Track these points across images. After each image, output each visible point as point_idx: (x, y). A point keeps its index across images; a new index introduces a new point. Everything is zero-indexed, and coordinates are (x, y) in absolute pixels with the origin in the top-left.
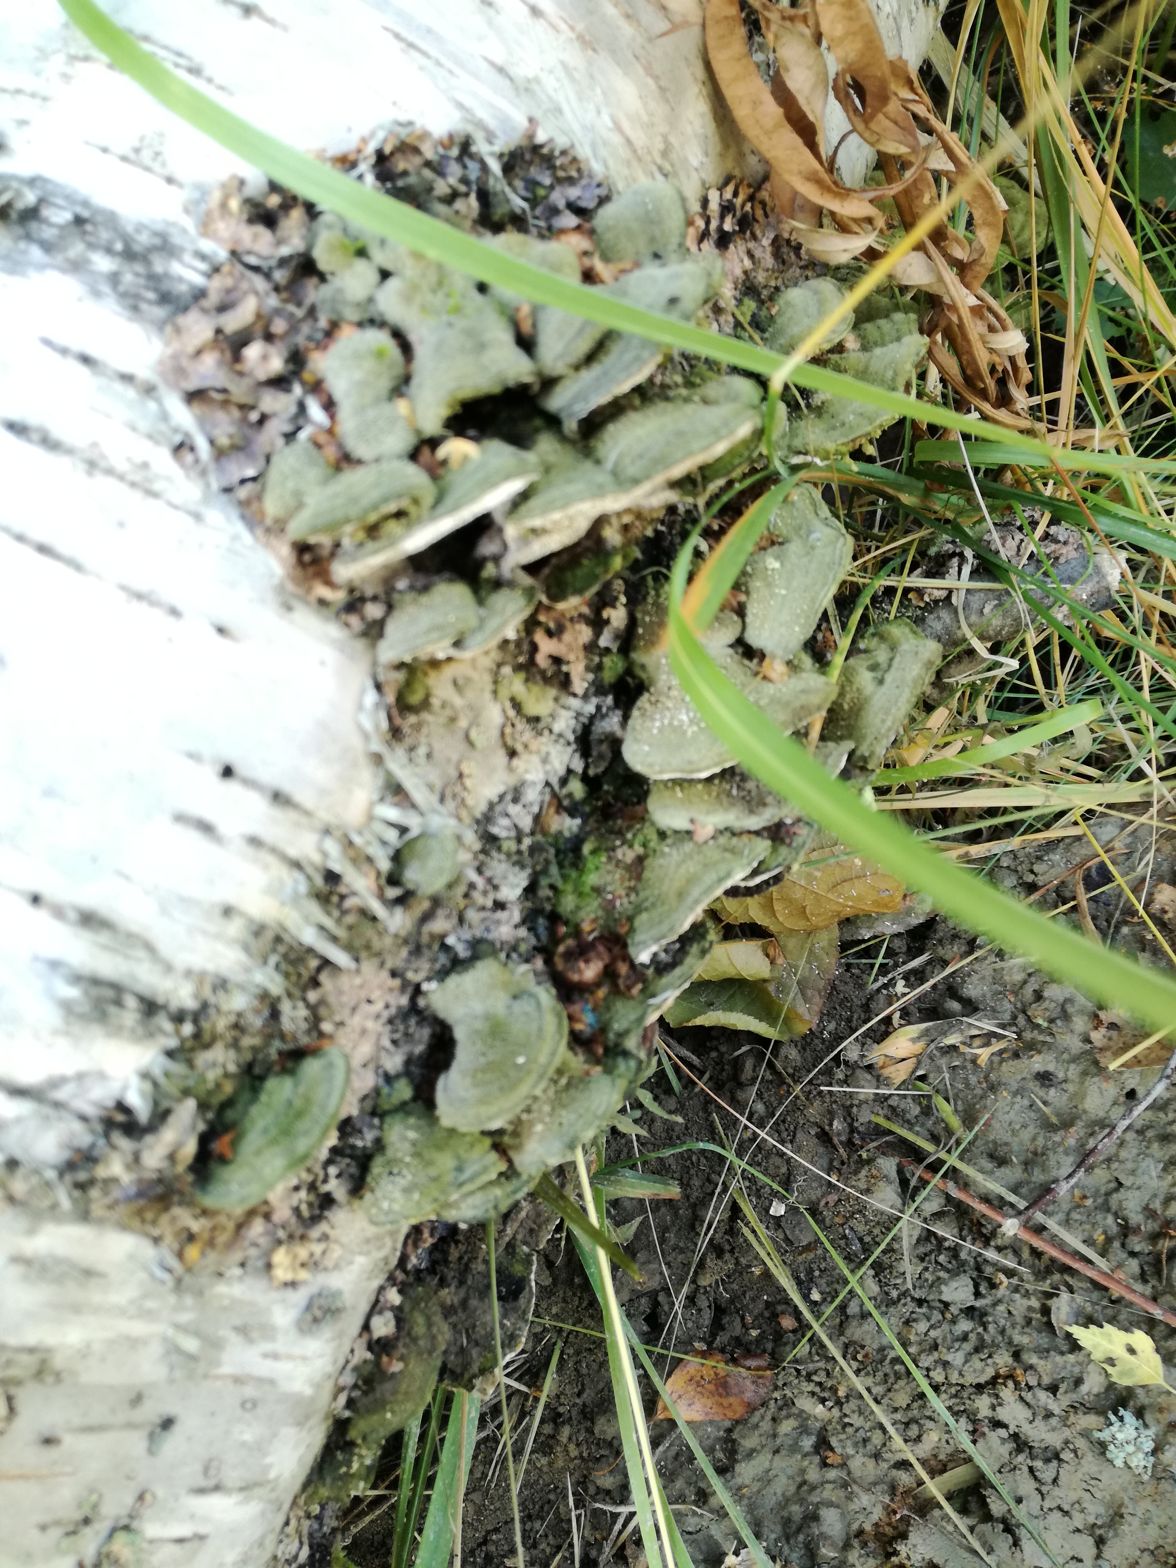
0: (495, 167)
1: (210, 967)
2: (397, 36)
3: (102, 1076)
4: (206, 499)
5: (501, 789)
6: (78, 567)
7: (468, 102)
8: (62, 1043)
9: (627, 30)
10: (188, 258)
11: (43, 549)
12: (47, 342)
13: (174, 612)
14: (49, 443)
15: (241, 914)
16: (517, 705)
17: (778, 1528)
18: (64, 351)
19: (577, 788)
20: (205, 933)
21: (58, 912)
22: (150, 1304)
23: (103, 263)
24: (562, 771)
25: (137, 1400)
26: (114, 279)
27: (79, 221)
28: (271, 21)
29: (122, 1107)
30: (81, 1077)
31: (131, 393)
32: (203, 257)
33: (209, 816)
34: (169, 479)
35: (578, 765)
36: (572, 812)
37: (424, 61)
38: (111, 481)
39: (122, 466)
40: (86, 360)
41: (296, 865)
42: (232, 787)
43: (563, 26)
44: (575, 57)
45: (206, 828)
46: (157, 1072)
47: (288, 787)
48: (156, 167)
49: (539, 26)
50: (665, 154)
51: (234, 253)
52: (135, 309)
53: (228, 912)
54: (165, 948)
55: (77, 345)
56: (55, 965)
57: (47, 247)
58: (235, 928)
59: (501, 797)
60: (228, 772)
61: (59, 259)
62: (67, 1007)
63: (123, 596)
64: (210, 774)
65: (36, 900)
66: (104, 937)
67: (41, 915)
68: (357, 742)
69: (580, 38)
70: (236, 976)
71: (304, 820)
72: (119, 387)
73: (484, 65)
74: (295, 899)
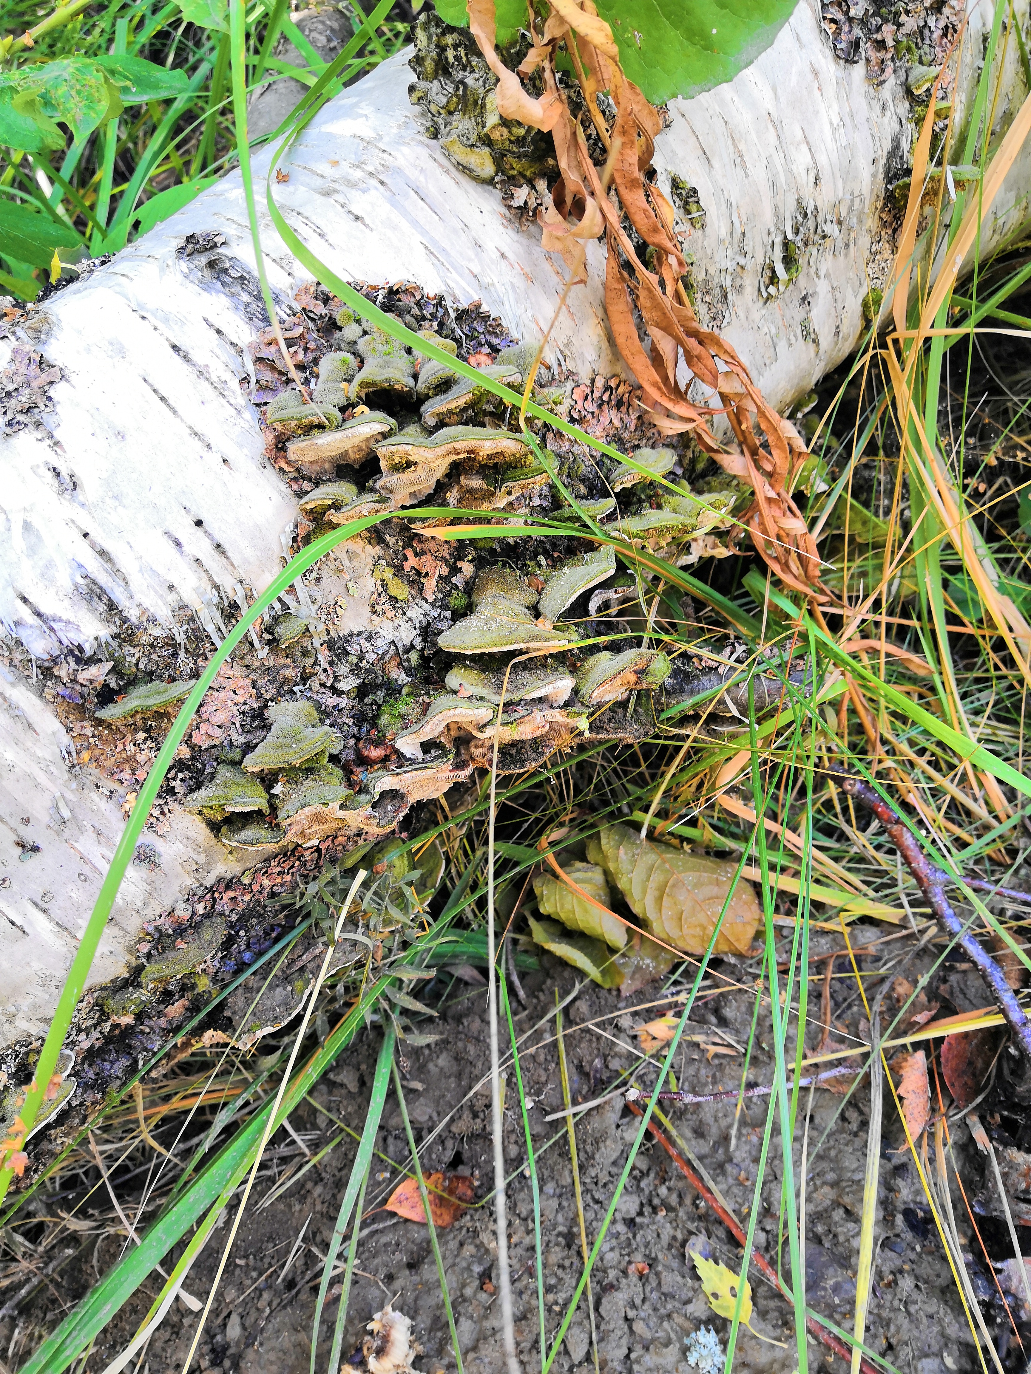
0: (453, 315)
1: (152, 610)
2: (426, 248)
3: (78, 628)
4: (246, 407)
5: (362, 629)
6: (175, 412)
7: (452, 285)
8: (67, 602)
9: (555, 279)
10: (284, 307)
11: (162, 399)
12: (206, 320)
13: (208, 446)
14: (186, 358)
15: (178, 593)
16: (384, 585)
17: (429, 1322)
18: (211, 326)
19: (414, 657)
20: (156, 591)
21: (93, 545)
22: (53, 768)
23: (245, 297)
24: (407, 643)
25: (26, 821)
26: (247, 305)
27: (242, 278)
28: (366, 226)
29: (80, 648)
30: (68, 622)
31: (233, 351)
32: (291, 308)
33: (181, 540)
34: (234, 392)
35: (419, 644)
36: (408, 671)
37: (436, 262)
38: (206, 383)
39: (214, 378)
40: (219, 332)
41: (217, 587)
42: (198, 531)
43: (516, 266)
44: (520, 282)
45: (178, 544)
46: (103, 641)
47: (226, 546)
48: (287, 267)
49: (503, 263)
50: (567, 345)
51: (304, 309)
52: (251, 319)
53: (171, 587)
54: (133, 586)
55: (218, 325)
56: (80, 566)
57: (224, 284)
58: (172, 598)
59: (359, 634)
60: (199, 523)
61: (227, 290)
62: (77, 586)
63: (188, 431)
64: (190, 521)
65: (86, 535)
66: (108, 566)
67: (84, 543)
68: (275, 547)
69: (526, 275)
70: (161, 620)
71: (230, 567)
72: (228, 347)
73: (467, 272)
74: (209, 604)
